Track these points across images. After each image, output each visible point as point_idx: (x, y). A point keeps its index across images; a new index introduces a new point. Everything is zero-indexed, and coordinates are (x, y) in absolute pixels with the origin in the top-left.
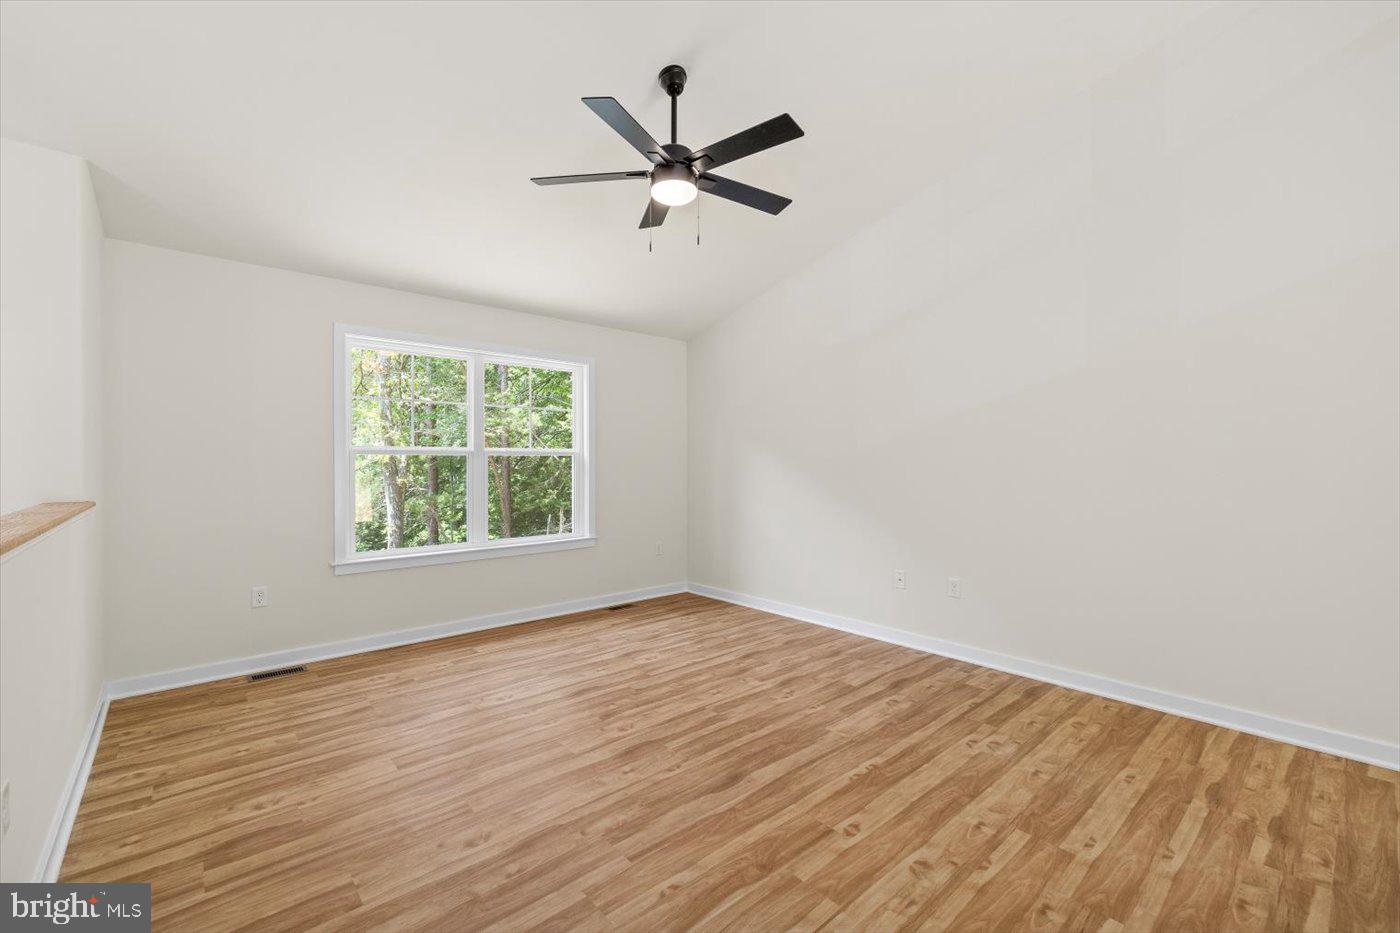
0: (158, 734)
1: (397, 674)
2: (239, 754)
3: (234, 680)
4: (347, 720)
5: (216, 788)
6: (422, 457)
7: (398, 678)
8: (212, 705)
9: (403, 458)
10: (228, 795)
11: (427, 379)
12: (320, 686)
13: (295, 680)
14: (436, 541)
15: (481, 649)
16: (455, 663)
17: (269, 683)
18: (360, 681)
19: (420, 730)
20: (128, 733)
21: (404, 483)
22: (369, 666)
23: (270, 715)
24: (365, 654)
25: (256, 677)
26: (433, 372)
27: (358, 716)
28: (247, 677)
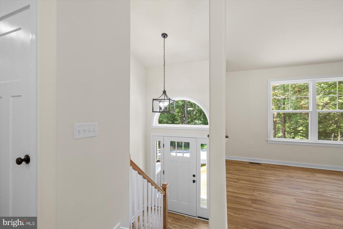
0: (235, 169)
1: (288, 174)
2: (252, 180)
3: (246, 162)
4: (276, 181)
5: (249, 185)
6: (281, 113)
7: (288, 175)
8: (243, 166)
9: (276, 113)
10: (252, 188)
11: (283, 91)
12: (266, 170)
13: (259, 166)
14: (285, 137)
15: (318, 175)
16: (308, 176)
17: (253, 165)
18: (277, 172)
19: (301, 193)
20: (230, 167)
21: (276, 120)
22: (278, 169)
23: (256, 173)
24: (276, 165)
25: (250, 163)
26: (284, 89)
27: (279, 181)
28: (248, 162)
